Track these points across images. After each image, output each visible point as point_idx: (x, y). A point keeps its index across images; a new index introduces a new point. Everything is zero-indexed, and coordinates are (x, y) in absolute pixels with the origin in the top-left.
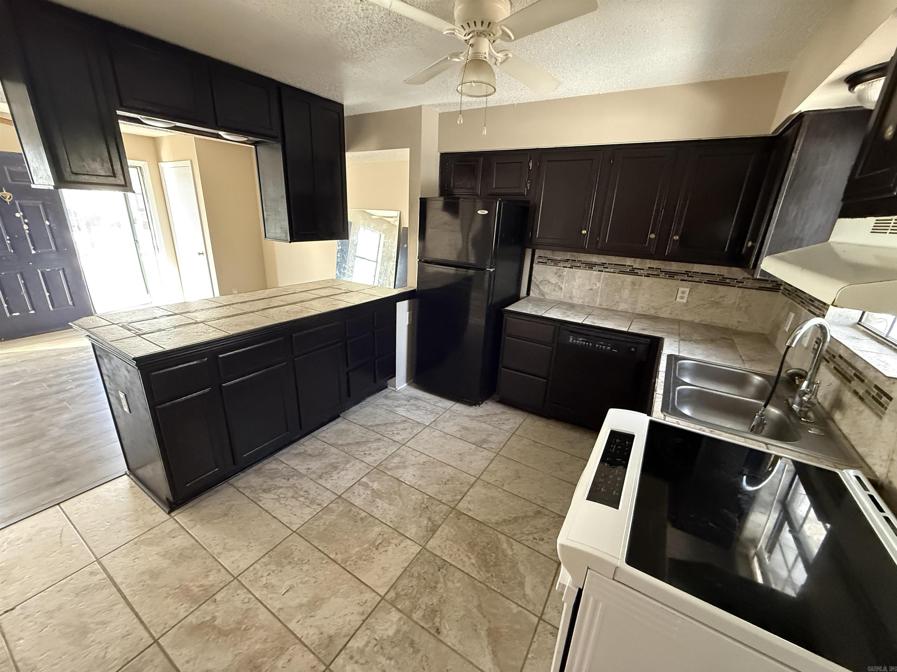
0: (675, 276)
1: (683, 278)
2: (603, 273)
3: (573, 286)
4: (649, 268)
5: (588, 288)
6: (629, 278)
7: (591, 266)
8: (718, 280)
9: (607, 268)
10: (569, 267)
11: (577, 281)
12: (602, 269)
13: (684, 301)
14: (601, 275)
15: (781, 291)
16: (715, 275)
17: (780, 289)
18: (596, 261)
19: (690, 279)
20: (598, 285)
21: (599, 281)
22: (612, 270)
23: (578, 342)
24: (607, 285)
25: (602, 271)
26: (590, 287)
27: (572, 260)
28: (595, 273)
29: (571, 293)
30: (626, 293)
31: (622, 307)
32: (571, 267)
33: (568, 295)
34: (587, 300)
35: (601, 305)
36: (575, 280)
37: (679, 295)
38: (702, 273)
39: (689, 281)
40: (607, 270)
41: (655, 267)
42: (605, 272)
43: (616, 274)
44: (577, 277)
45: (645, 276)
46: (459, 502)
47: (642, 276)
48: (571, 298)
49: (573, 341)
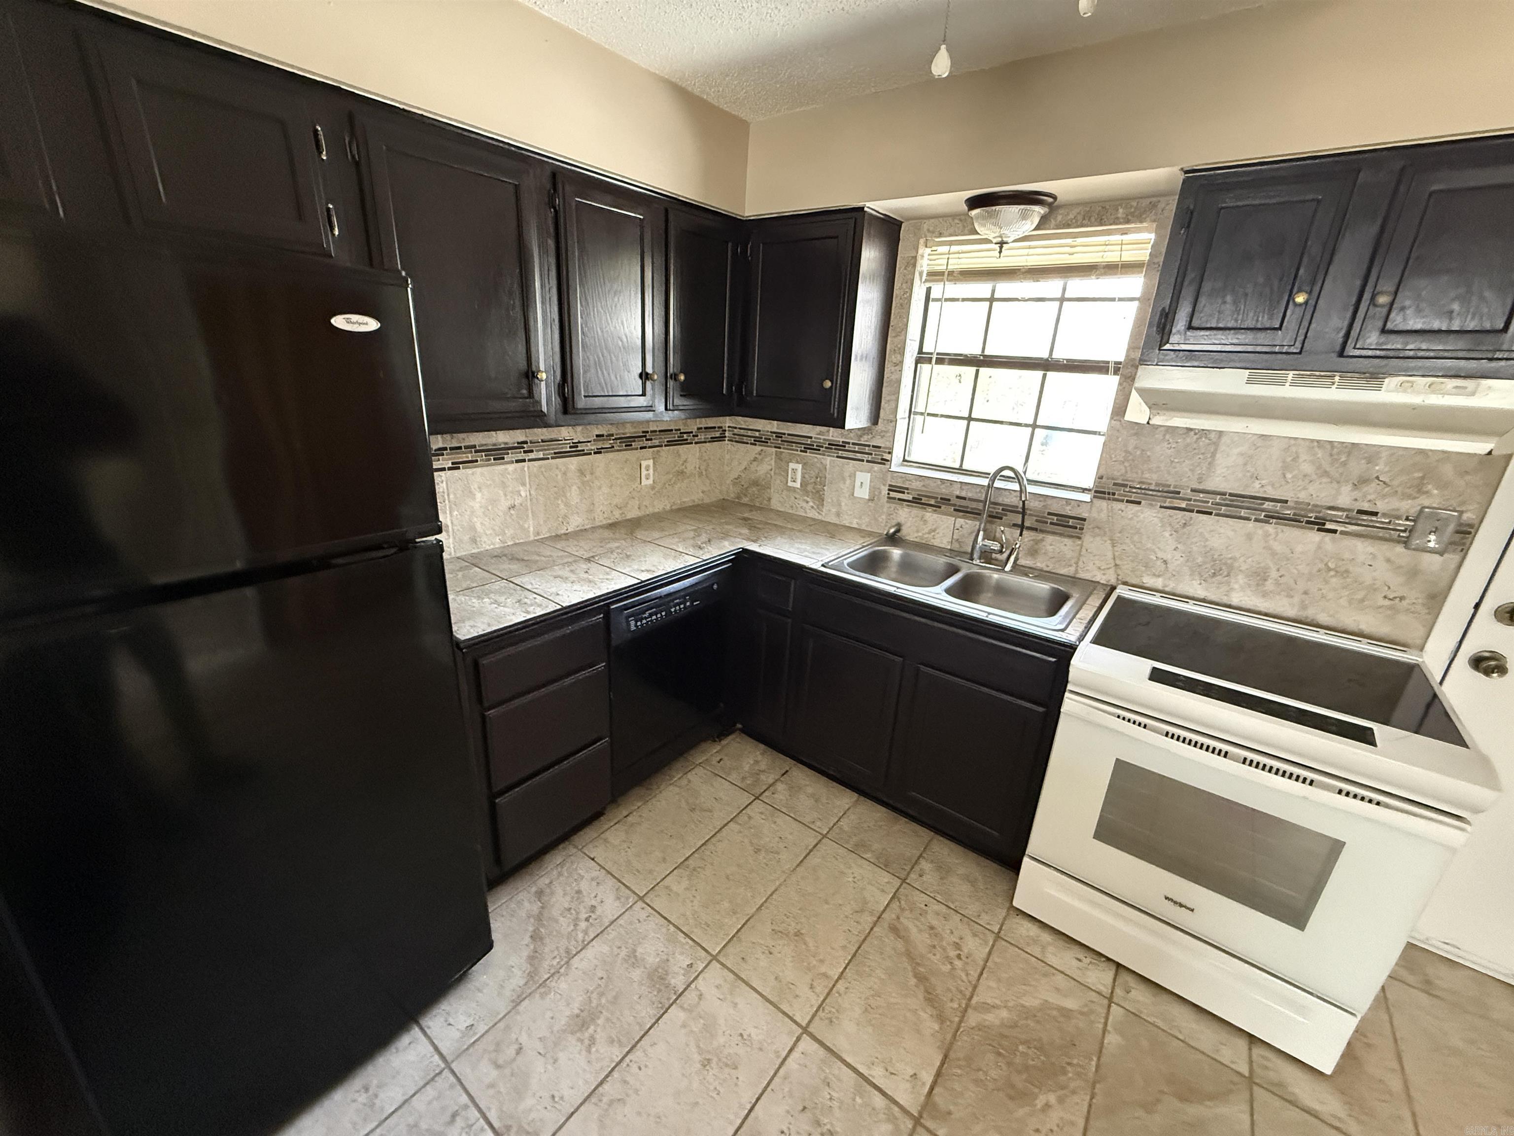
0: (633, 444)
1: (641, 444)
2: (526, 464)
3: (473, 512)
4: (597, 436)
5: (505, 504)
6: (573, 463)
7: (497, 454)
8: (677, 439)
9: (532, 451)
10: (450, 469)
11: (479, 495)
12: (521, 456)
13: (650, 482)
14: (523, 469)
15: (727, 439)
16: (672, 430)
17: (725, 437)
18: (506, 440)
19: (649, 443)
20: (523, 494)
21: (524, 484)
22: (541, 455)
23: (644, 621)
24: (539, 487)
25: (524, 461)
26: (509, 503)
27: (451, 449)
28: (511, 467)
29: (473, 528)
30: (574, 494)
31: (575, 522)
32: (455, 467)
33: (466, 538)
34: (509, 532)
35: (538, 534)
36: (472, 495)
37: (644, 472)
38: (660, 431)
39: (650, 447)
40: (532, 456)
41: (605, 434)
42: (530, 460)
43: (550, 461)
44: (474, 487)
45: (595, 453)
46: (896, 1103)
47: (590, 454)
48: (474, 541)
49: (636, 626)
